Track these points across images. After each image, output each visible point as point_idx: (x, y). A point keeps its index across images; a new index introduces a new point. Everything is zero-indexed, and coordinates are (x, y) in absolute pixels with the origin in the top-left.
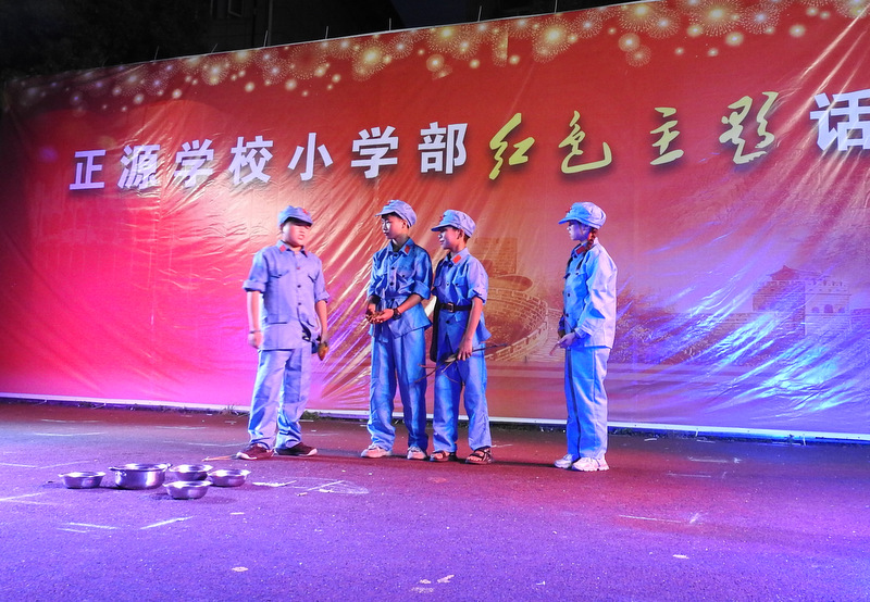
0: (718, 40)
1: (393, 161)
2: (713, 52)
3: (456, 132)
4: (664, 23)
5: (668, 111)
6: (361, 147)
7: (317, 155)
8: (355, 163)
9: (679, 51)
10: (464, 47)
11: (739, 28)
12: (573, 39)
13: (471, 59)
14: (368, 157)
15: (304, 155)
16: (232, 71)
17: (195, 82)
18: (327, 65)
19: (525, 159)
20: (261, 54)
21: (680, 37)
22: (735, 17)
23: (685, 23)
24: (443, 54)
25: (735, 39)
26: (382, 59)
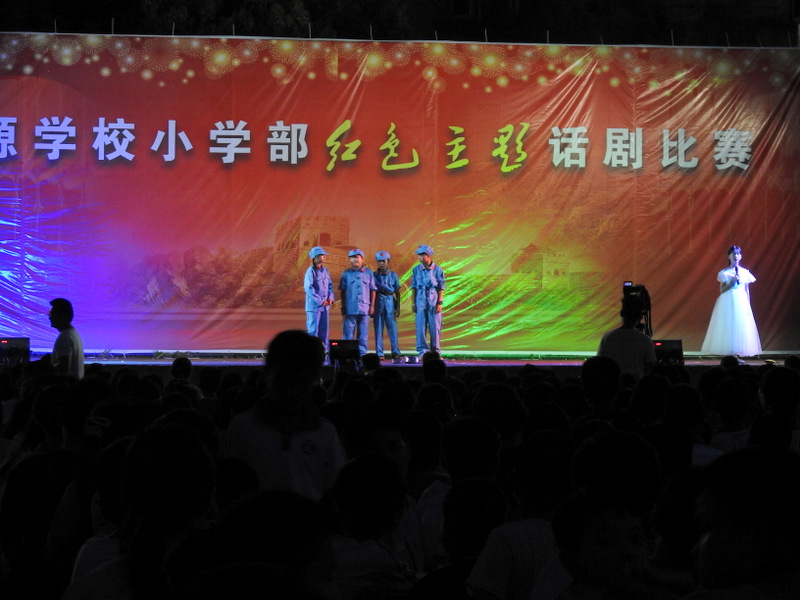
0: (492, 81)
1: (247, 150)
2: (488, 90)
3: (299, 131)
4: (454, 62)
5: (458, 130)
6: (218, 137)
7: (178, 140)
8: (213, 150)
9: (466, 86)
10: (302, 60)
11: (505, 74)
12: (388, 65)
13: (308, 71)
14: (225, 145)
15: (166, 139)
16: (85, 54)
17: (46, 60)
18: (181, 61)
19: (354, 157)
20: (112, 42)
21: (465, 75)
22: (503, 65)
23: (469, 65)
24: (284, 64)
25: (502, 82)
26: (231, 62)
